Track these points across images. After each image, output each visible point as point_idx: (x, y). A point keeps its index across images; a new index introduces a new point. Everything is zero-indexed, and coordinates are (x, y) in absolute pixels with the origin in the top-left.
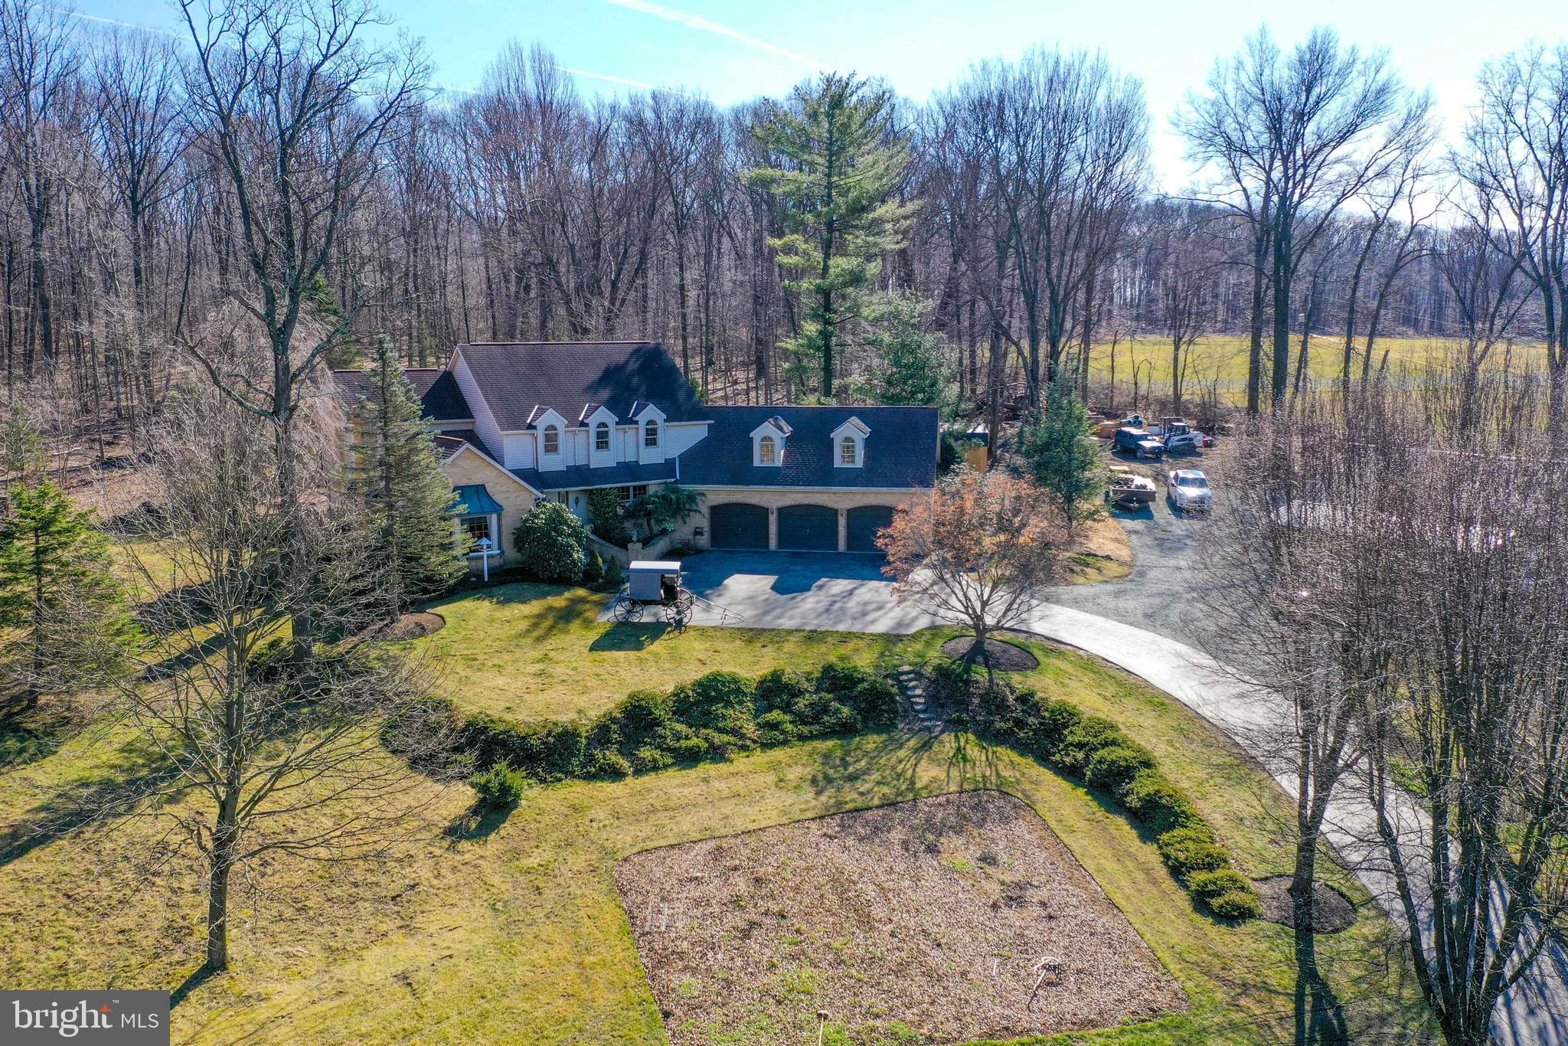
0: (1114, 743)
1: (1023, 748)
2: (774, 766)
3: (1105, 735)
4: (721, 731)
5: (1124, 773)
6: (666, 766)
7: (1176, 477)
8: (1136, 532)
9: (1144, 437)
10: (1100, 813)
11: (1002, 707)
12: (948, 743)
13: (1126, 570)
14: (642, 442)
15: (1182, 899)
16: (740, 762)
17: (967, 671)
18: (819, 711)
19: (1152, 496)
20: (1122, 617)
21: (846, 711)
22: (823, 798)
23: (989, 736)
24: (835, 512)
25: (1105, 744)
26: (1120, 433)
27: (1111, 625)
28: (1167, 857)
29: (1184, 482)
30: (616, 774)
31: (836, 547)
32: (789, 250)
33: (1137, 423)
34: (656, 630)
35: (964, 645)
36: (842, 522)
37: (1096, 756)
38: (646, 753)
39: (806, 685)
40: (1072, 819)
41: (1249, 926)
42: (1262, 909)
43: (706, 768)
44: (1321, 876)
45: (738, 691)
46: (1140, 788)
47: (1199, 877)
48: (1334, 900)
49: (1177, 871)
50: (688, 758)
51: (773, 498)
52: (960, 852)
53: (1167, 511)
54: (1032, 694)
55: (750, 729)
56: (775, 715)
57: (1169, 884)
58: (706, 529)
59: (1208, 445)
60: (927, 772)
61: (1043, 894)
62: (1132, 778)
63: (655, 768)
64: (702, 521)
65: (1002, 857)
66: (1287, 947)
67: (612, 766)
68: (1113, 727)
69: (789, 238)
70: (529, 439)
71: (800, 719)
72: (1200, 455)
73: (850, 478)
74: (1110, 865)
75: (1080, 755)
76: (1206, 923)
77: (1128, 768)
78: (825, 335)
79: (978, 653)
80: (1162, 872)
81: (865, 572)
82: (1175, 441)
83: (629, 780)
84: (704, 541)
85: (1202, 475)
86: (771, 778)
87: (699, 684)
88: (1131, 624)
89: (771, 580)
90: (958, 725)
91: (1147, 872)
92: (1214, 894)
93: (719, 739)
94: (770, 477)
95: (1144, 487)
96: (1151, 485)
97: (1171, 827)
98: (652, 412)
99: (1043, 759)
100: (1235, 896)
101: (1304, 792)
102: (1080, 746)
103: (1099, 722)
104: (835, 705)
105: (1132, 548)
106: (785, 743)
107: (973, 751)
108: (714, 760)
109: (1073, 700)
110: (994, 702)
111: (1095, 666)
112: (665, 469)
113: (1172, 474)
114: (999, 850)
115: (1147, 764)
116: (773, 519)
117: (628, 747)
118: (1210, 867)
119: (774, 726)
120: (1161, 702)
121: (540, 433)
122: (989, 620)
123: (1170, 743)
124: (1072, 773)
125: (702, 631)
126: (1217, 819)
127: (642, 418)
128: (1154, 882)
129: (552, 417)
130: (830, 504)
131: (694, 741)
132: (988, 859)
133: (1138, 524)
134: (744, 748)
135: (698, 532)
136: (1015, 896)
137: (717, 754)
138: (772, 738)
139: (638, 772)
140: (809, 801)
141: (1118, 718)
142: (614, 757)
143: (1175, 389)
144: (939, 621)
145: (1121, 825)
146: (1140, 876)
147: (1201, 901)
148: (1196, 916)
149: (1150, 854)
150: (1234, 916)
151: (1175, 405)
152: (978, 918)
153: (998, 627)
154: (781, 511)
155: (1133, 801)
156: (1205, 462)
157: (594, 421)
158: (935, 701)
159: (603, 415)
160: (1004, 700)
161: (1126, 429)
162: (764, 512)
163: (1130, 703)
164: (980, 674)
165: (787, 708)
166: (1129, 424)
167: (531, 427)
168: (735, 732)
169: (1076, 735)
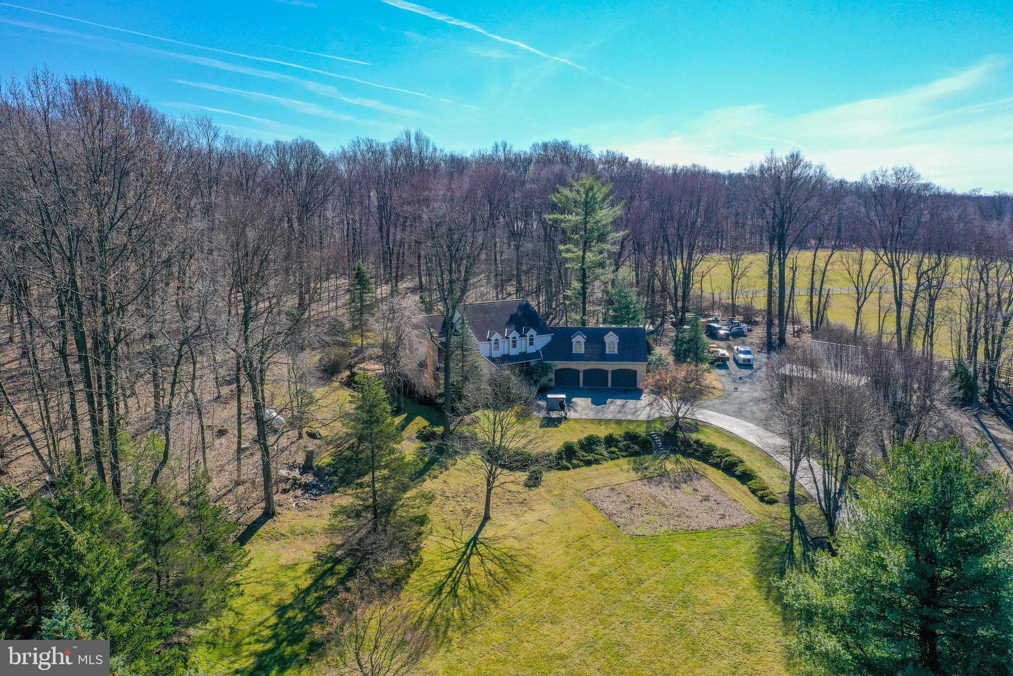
0: (730, 455)
1: (699, 458)
2: (618, 465)
3: (726, 453)
4: (596, 454)
5: (735, 464)
6: (582, 466)
7: (738, 349)
8: (723, 376)
9: (720, 328)
10: (728, 477)
11: (689, 445)
12: (673, 457)
13: (722, 394)
14: (528, 344)
15: (756, 499)
16: (605, 464)
17: (675, 433)
18: (627, 448)
19: (728, 359)
20: (724, 412)
21: (636, 447)
22: (639, 474)
23: (687, 455)
24: (607, 371)
25: (727, 456)
26: (709, 326)
27: (722, 416)
28: (750, 488)
29: (741, 352)
30: (567, 469)
31: (607, 386)
32: (568, 251)
33: (716, 321)
34: (559, 420)
35: (671, 424)
36: (610, 375)
37: (724, 460)
38: (575, 461)
39: (620, 439)
40: (719, 479)
41: (776, 505)
42: (780, 500)
43: (594, 466)
44: (797, 492)
45: (599, 441)
46: (739, 469)
47: (761, 492)
48: (801, 498)
49: (754, 492)
50: (588, 463)
51: (582, 366)
52: (686, 488)
53: (734, 365)
54: (699, 440)
55: (605, 453)
56: (613, 449)
57: (752, 495)
58: (554, 379)
59: (749, 330)
60: (669, 466)
61: (714, 498)
62: (737, 466)
63: (579, 467)
64: (552, 376)
65: (700, 489)
66: (788, 509)
67: (566, 466)
68: (728, 450)
69: (568, 246)
70: (488, 345)
71: (620, 450)
72: (746, 336)
73: (612, 358)
74: (733, 491)
75: (719, 460)
76: (764, 505)
77: (735, 463)
78: (584, 288)
79: (677, 427)
80: (749, 493)
81: (624, 396)
82: (734, 329)
83: (572, 470)
84: (553, 384)
85: (748, 349)
86: (618, 469)
87: (586, 438)
88: (729, 415)
89: (590, 400)
90: (674, 452)
91: (744, 493)
92: (765, 497)
93: (596, 456)
94: (579, 358)
95: (724, 355)
96: (727, 354)
97: (751, 480)
98: (532, 332)
99: (706, 461)
100: (772, 497)
101: (791, 465)
102: (719, 457)
103: (724, 449)
104: (632, 445)
105: (722, 383)
106: (618, 458)
107: (682, 459)
108: (596, 464)
109: (713, 442)
110: (686, 443)
111: (719, 431)
112: (536, 355)
113: (736, 348)
114: (698, 487)
115: (741, 462)
116: (581, 375)
117: (569, 459)
118: (764, 490)
119: (614, 452)
120: (743, 443)
121: (493, 342)
122: (680, 415)
123: (748, 455)
124: (716, 466)
125: (576, 420)
126: (765, 478)
127: (528, 334)
128: (747, 495)
129: (497, 336)
130: (605, 369)
131: (589, 458)
132: (695, 490)
133: (723, 372)
134: (605, 460)
135: (550, 380)
136: (706, 499)
137: (597, 462)
138: (613, 457)
139: (574, 468)
140: (633, 475)
141: (730, 448)
142: (565, 463)
143: (733, 301)
144: (663, 415)
145: (734, 480)
146: (743, 494)
147: (762, 499)
148: (761, 503)
149: (745, 488)
150: (772, 502)
151: (732, 309)
152: (697, 504)
153: (683, 417)
154: (585, 371)
155: (738, 473)
156: (748, 340)
157: (511, 336)
158: (665, 444)
159: (515, 334)
160: (690, 442)
161: (712, 324)
162: (578, 372)
163: (733, 443)
164: (680, 435)
165: (616, 446)
166: (713, 321)
167: (489, 340)
168: (601, 454)
169: (717, 454)
